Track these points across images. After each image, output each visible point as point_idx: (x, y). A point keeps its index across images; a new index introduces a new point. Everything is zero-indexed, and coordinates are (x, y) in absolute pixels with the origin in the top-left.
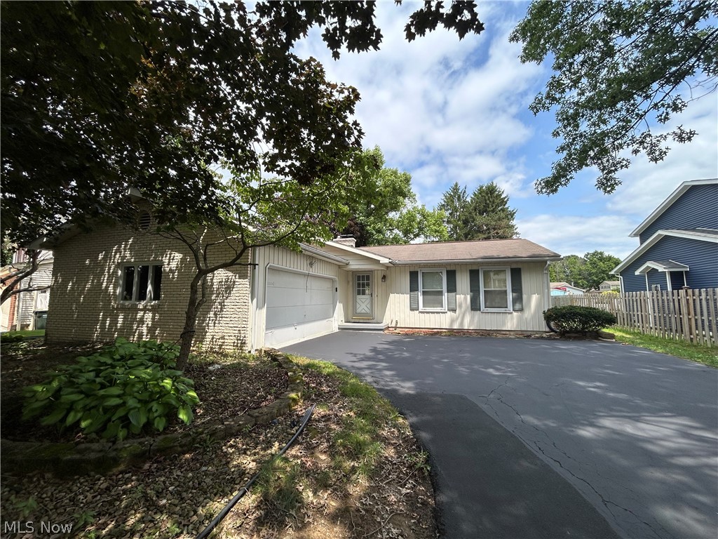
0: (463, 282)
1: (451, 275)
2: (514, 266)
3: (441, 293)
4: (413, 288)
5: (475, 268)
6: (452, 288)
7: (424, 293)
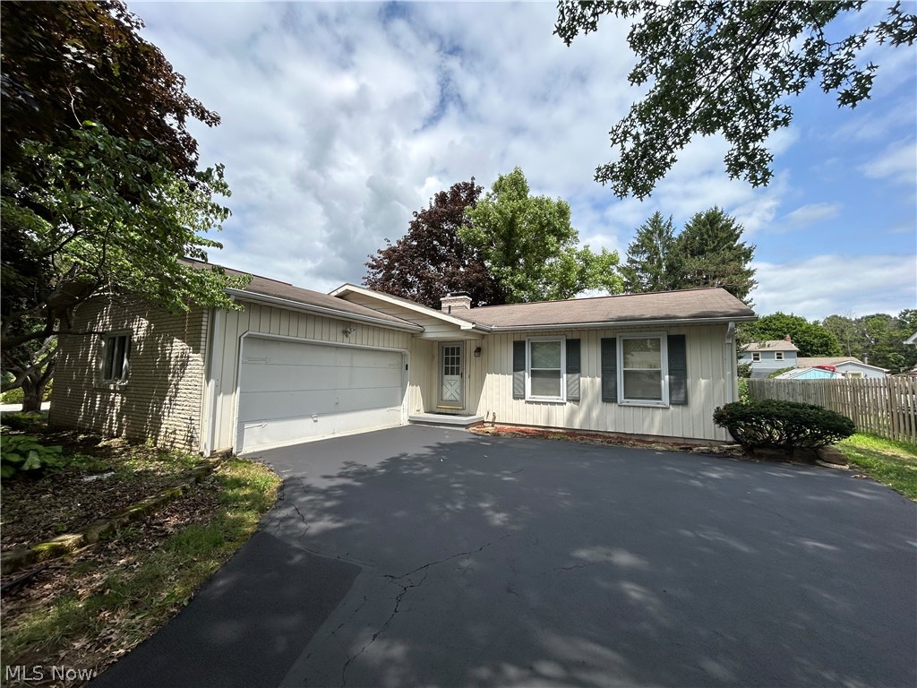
0: (591, 357)
1: (574, 346)
2: (674, 332)
3: (557, 374)
4: (518, 366)
5: (609, 335)
6: (574, 367)
7: (534, 374)
